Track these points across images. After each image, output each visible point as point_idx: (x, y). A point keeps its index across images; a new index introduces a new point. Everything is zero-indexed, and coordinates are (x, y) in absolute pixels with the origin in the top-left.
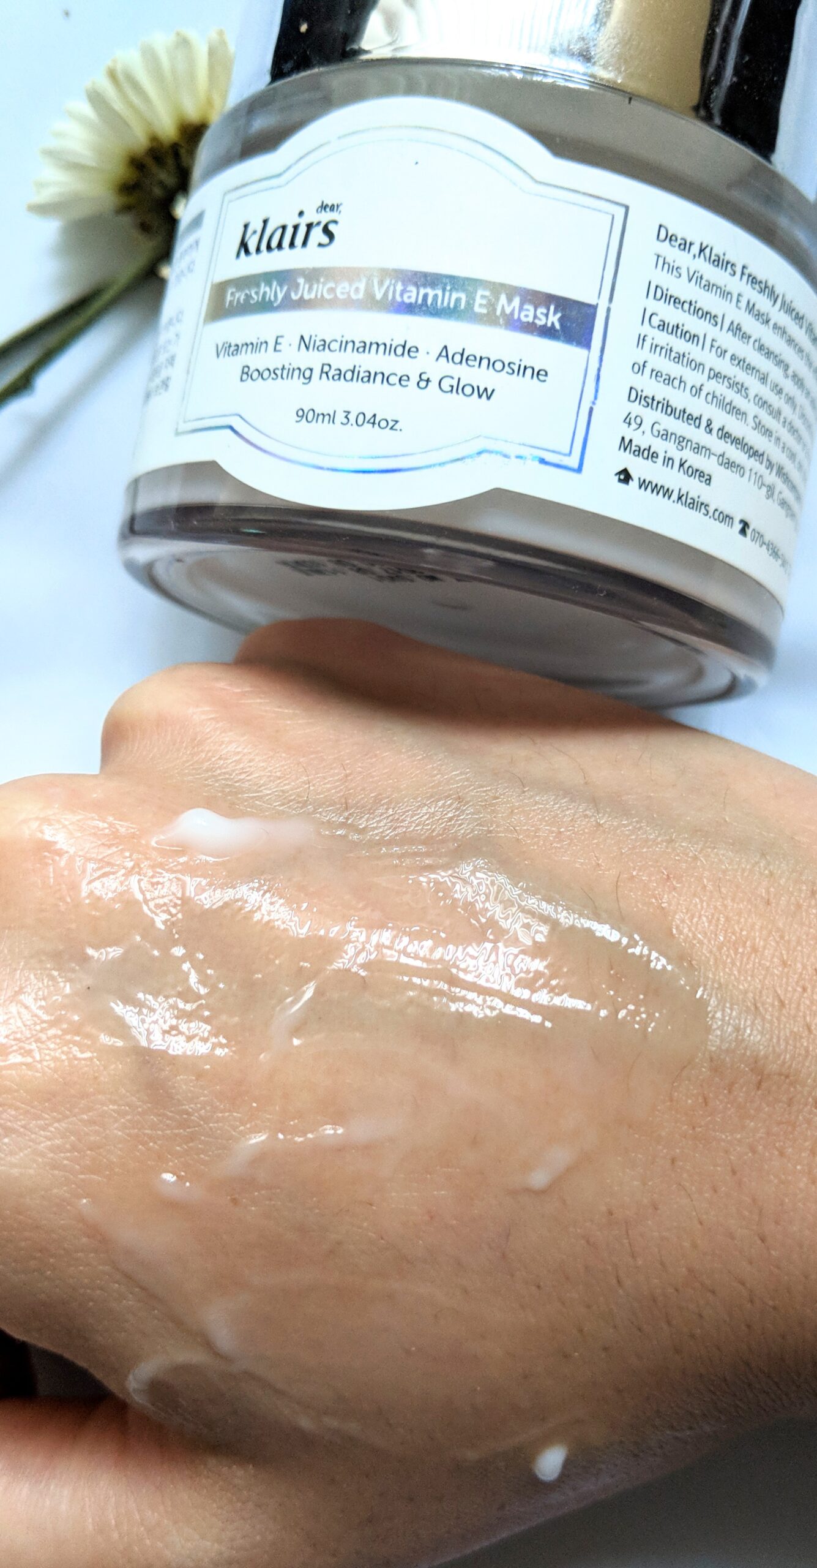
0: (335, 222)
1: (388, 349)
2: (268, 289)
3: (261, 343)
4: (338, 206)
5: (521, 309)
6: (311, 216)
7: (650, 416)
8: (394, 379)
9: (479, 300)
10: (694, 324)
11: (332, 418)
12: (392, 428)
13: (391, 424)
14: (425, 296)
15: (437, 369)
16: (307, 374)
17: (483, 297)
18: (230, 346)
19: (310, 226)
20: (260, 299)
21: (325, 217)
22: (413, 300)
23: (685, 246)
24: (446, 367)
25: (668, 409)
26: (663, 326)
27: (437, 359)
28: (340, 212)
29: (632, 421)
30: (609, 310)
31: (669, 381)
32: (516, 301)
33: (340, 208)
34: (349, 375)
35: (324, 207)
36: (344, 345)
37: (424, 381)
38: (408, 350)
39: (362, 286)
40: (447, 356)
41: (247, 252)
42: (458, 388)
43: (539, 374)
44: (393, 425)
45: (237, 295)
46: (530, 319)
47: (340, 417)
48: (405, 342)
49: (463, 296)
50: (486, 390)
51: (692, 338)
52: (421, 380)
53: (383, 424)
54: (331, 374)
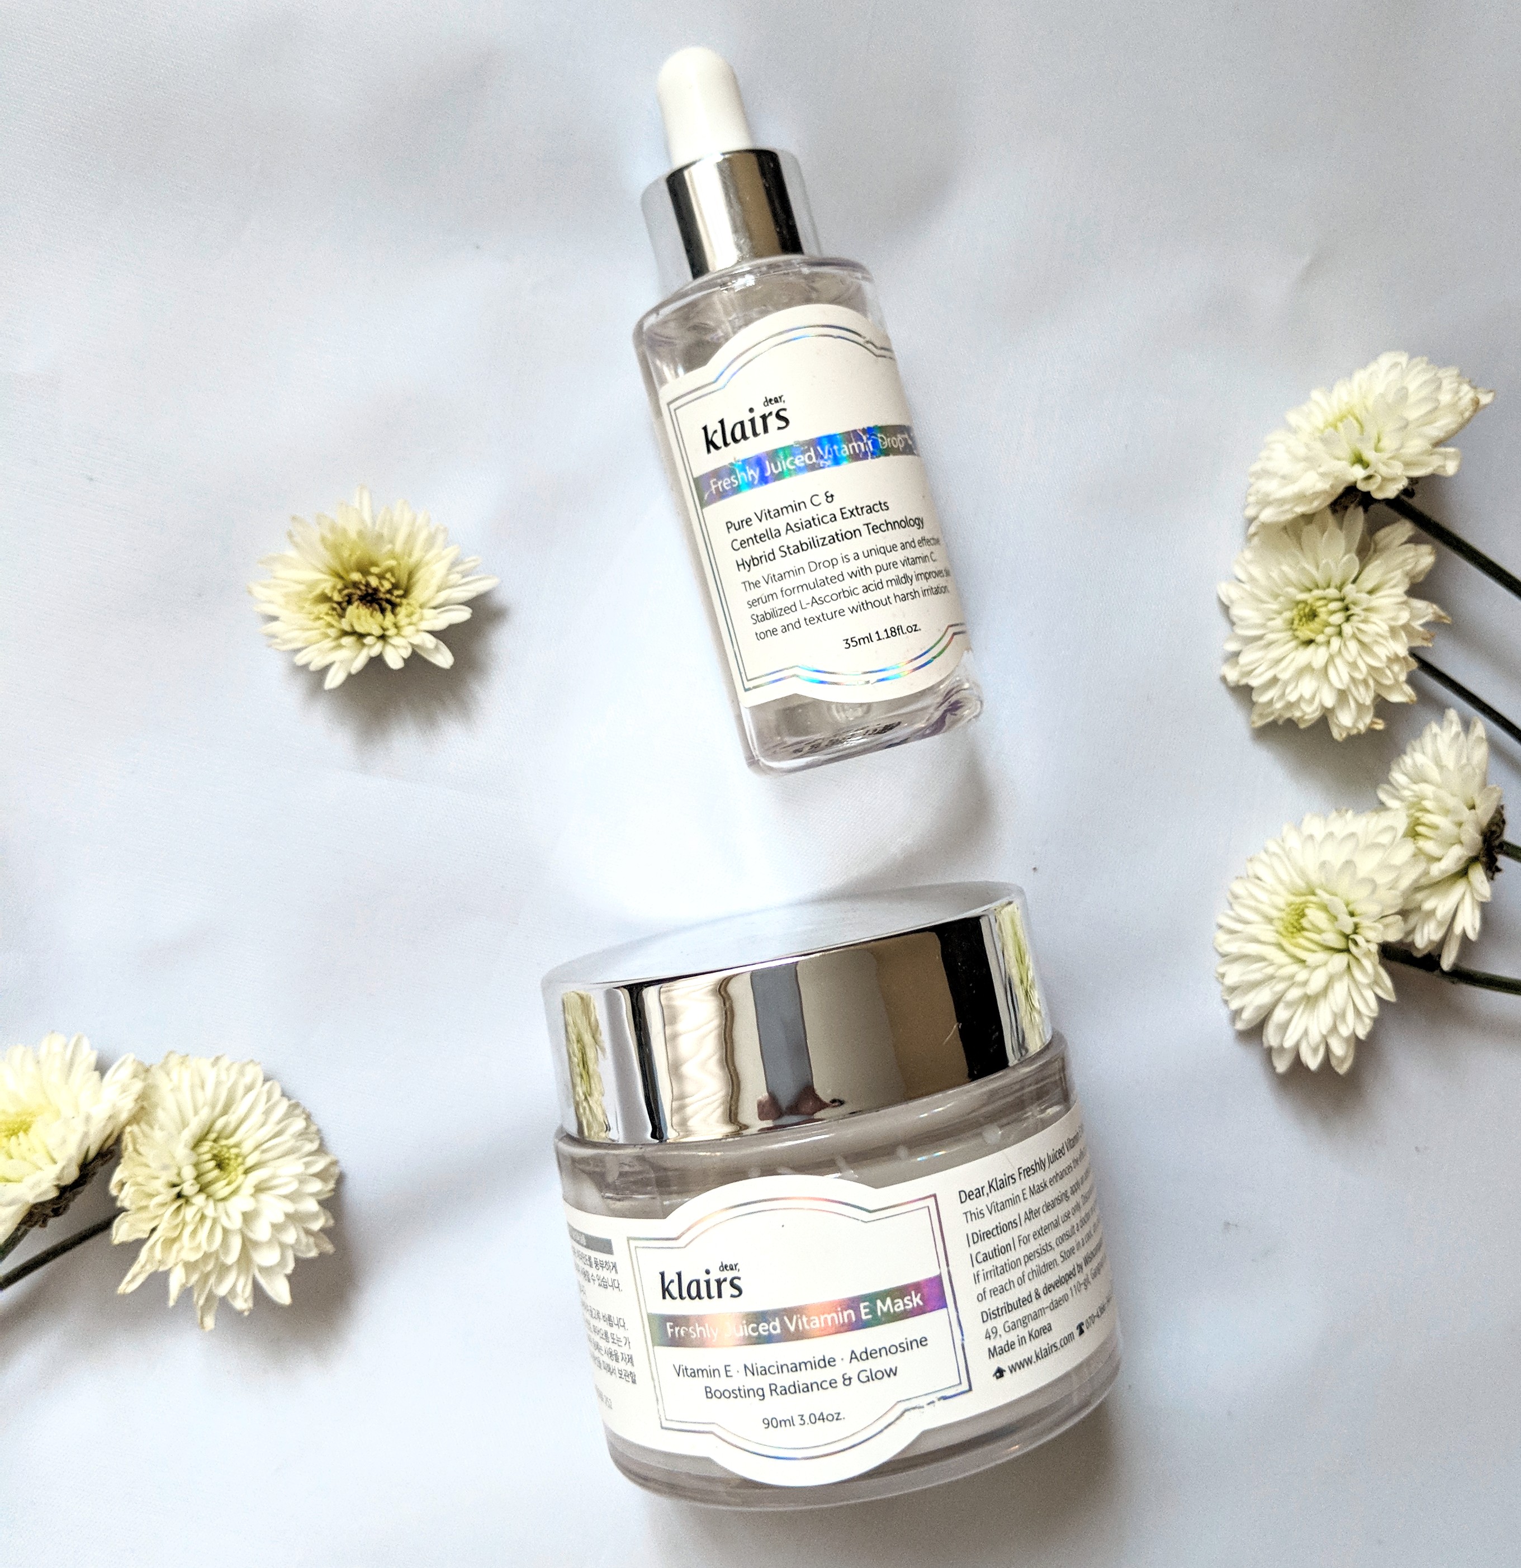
1: (815, 1365)
2: (702, 1328)
3: (714, 1371)
5: (894, 1305)
6: (716, 1274)
7: (999, 1323)
8: (826, 1385)
9: (863, 1311)
10: (1003, 1240)
11: (792, 1422)
12: (837, 1419)
13: (836, 1416)
14: (826, 1319)
15: (853, 1369)
16: (760, 1393)
17: (865, 1308)
18: (686, 1369)
20: (698, 1336)
22: (818, 1325)
23: (979, 1193)
24: (857, 1366)
25: (1009, 1308)
26: (986, 1258)
27: (851, 1362)
28: (738, 1271)
29: (991, 1334)
30: (949, 1273)
31: (1003, 1289)
32: (888, 1301)
34: (792, 1389)
36: (780, 1369)
37: (847, 1380)
38: (830, 1362)
39: (777, 1323)
40: (856, 1358)
42: (872, 1377)
43: (922, 1342)
44: (837, 1417)
45: (677, 1329)
46: (902, 1308)
47: (797, 1420)
48: (824, 1357)
49: (851, 1312)
50: (891, 1370)
51: (1006, 1249)
52: (845, 1379)
53: (830, 1418)
54: (778, 1391)
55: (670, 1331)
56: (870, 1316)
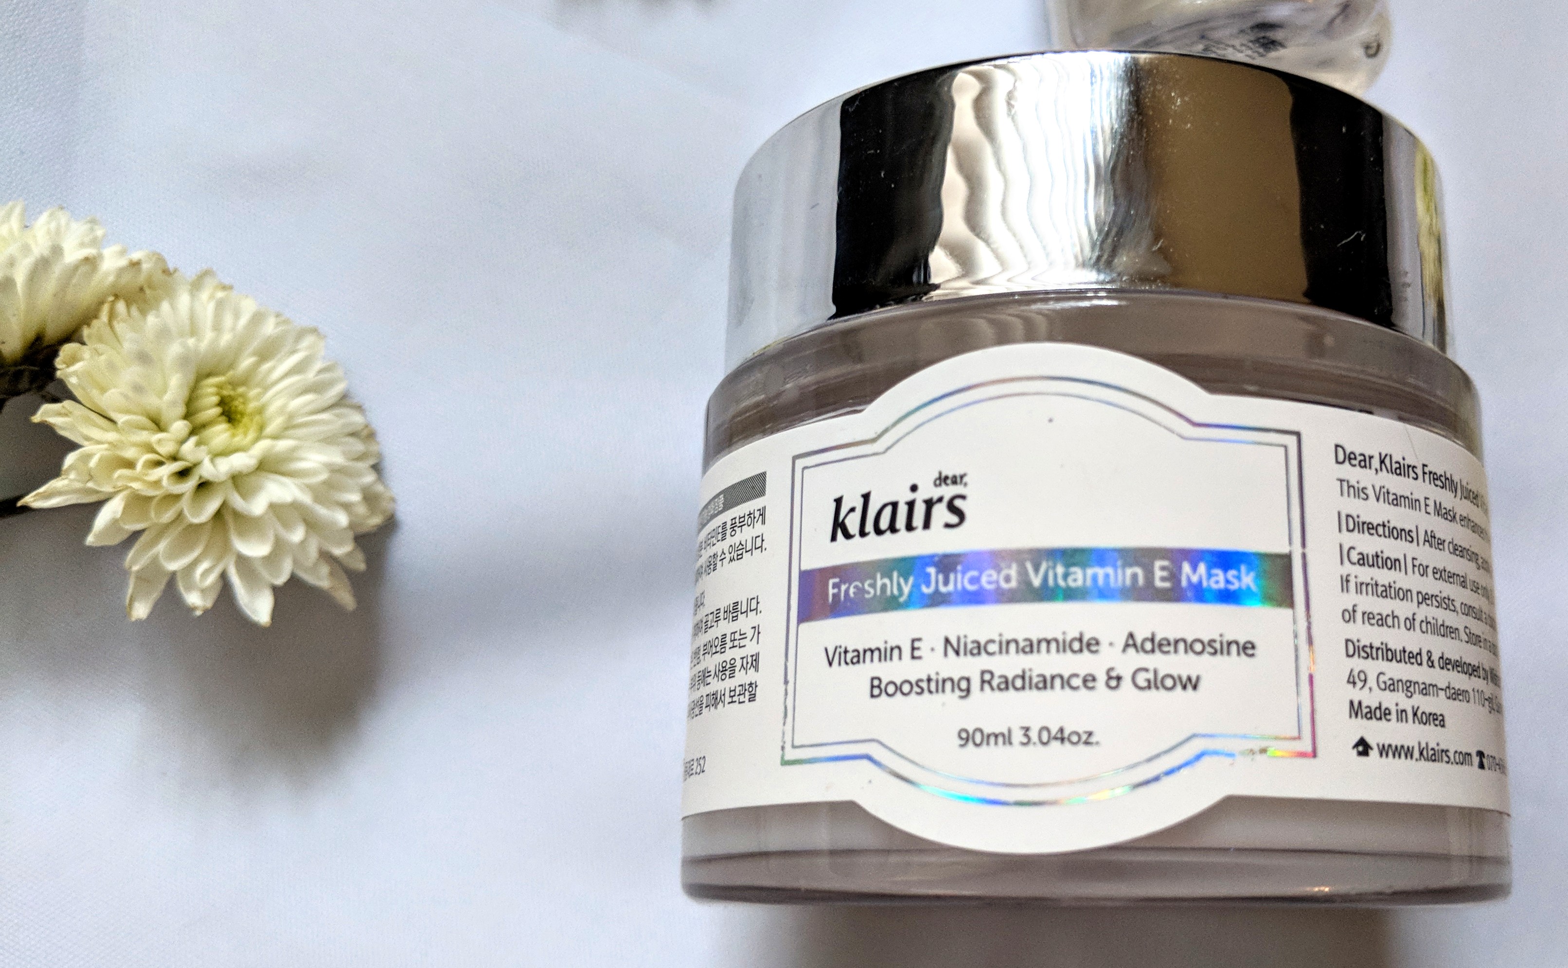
0: (963, 497)
1: (1064, 646)
2: (887, 581)
3: (892, 649)
4: (962, 477)
5: (1210, 576)
6: (928, 491)
7: (1372, 667)
8: (1077, 682)
9: (1158, 574)
10: (1392, 548)
11: (1007, 738)
12: (1086, 743)
13: (1084, 737)
14: (1095, 577)
15: (1127, 663)
16: (964, 685)
17: (1163, 568)
18: (846, 652)
19: (930, 504)
20: (878, 592)
21: (948, 491)
22: (1080, 583)
23: (1365, 462)
24: (1136, 660)
25: (1389, 654)
26: (1363, 560)
27: (1125, 651)
28: (966, 484)
29: (1357, 680)
30: (1304, 556)
31: (1382, 621)
32: (1202, 568)
33: (965, 480)
34: (1019, 683)
35: (942, 480)
36: (1005, 646)
37: (1114, 680)
38: (1090, 645)
39: (1013, 572)
40: (1135, 645)
41: (848, 536)
42: (1156, 683)
43: (1247, 649)
44: (1087, 739)
45: (844, 588)
46: (1222, 585)
47: (1018, 736)
48: (1082, 635)
49: (1139, 571)
50: (1189, 679)
51: (1393, 564)
52: (1110, 678)
53: (1075, 739)
54: (995, 683)
55: (831, 591)
56: (1167, 585)
